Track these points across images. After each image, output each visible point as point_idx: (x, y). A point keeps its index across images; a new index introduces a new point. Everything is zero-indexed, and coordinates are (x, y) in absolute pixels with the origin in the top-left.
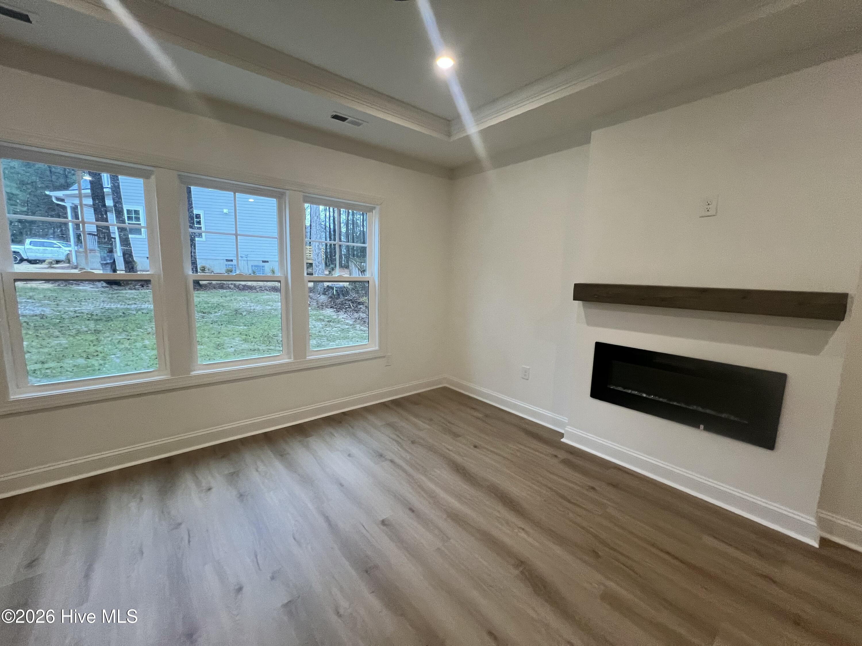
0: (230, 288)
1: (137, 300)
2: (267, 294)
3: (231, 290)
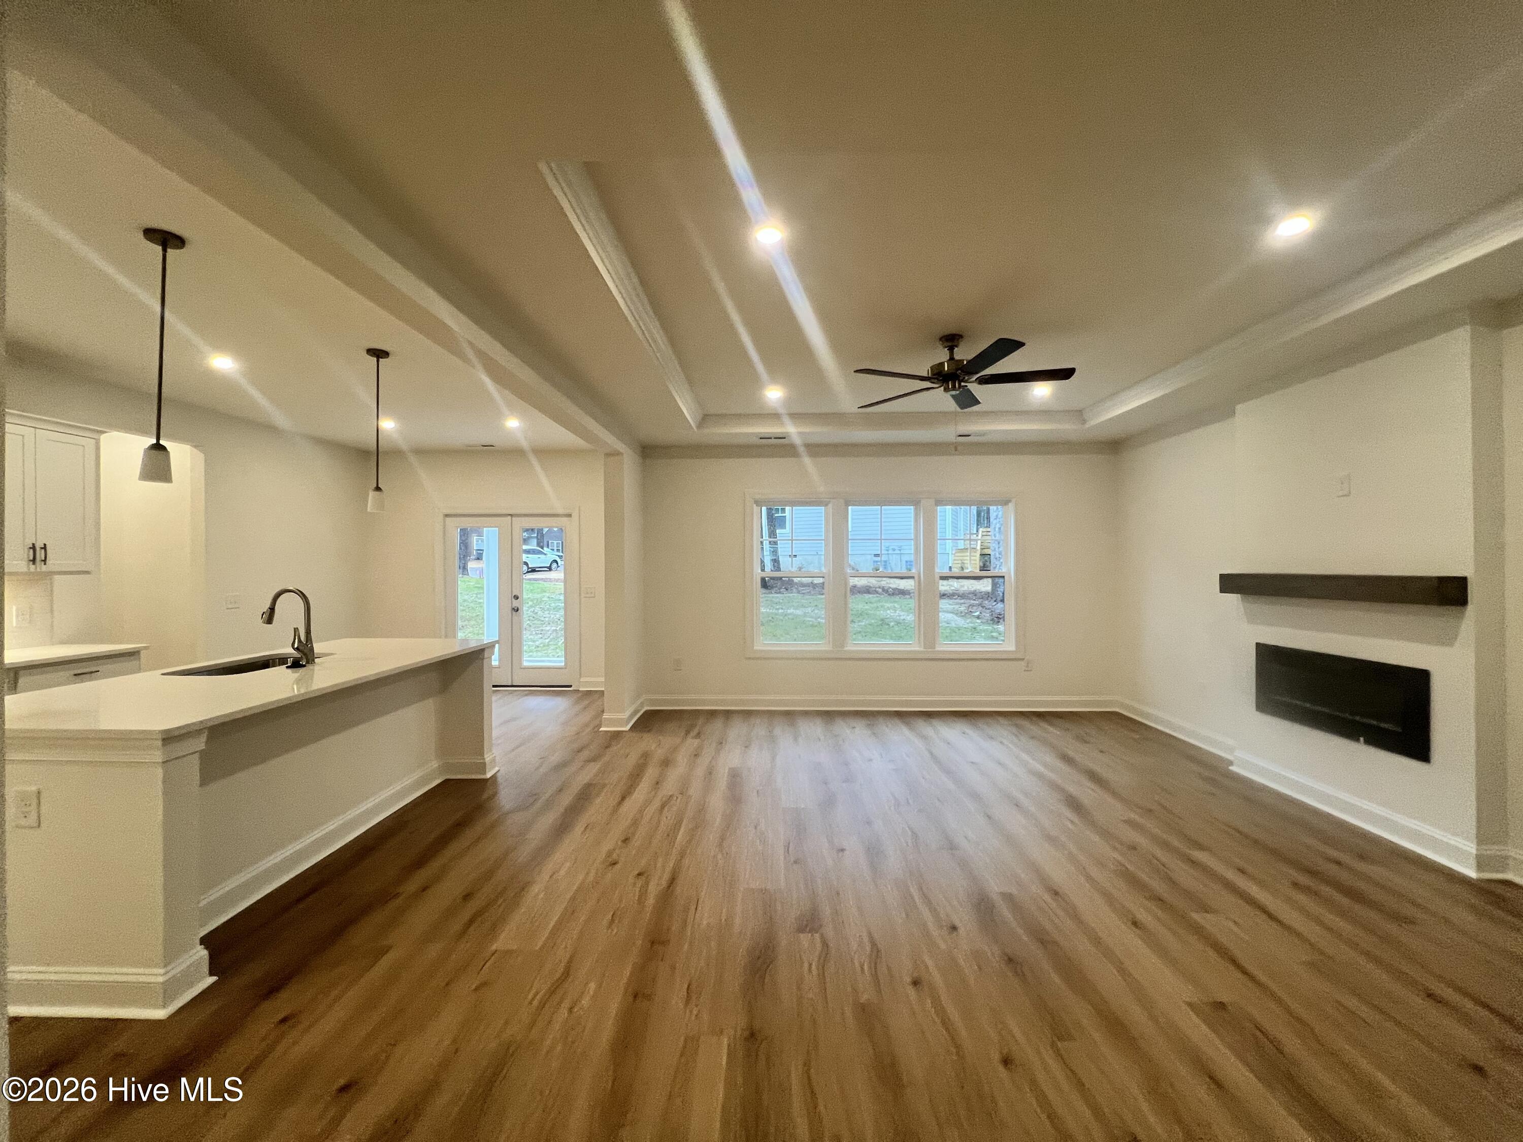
0: (877, 592)
1: (783, 604)
3: (878, 595)
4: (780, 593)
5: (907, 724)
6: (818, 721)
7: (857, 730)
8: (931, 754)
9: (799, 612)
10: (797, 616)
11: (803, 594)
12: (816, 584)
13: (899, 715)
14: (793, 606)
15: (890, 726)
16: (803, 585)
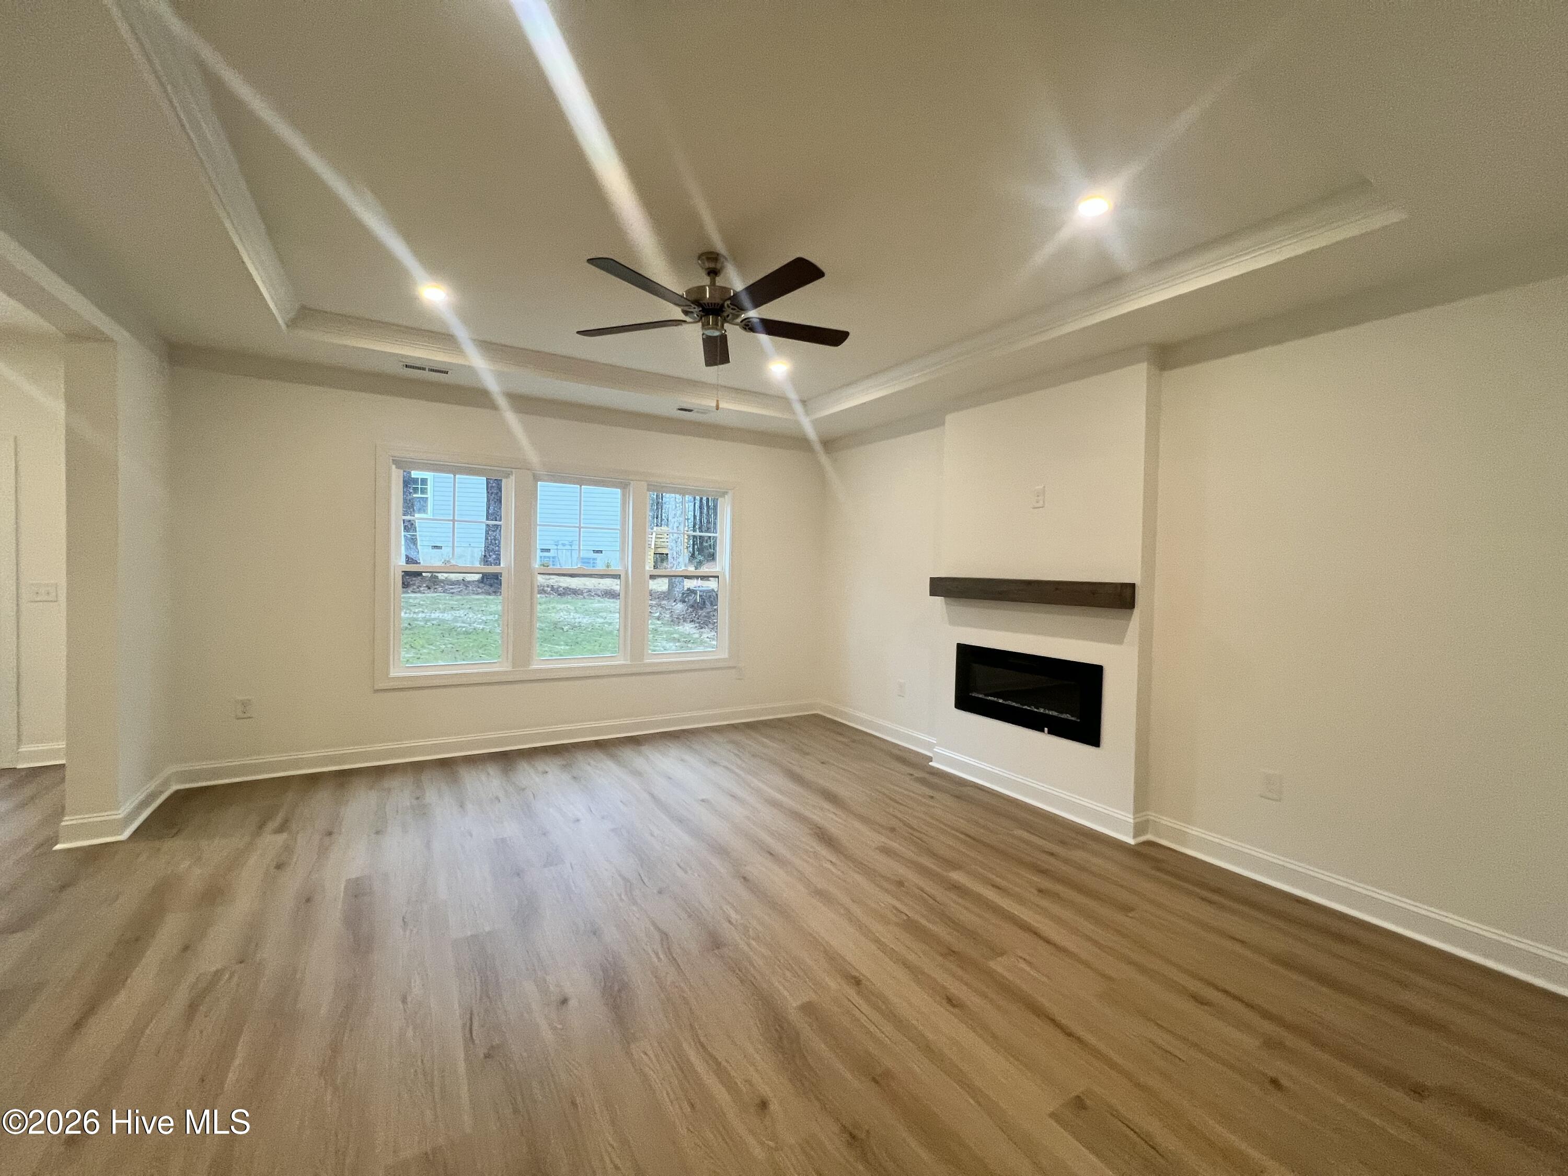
1: (424, 607)
2: (599, 601)
4: (420, 592)
5: (613, 757)
6: (493, 770)
7: (550, 776)
8: (652, 796)
9: (447, 616)
10: (444, 621)
11: (452, 593)
12: (469, 582)
13: (599, 745)
14: (440, 609)
15: (592, 762)
16: (453, 583)
